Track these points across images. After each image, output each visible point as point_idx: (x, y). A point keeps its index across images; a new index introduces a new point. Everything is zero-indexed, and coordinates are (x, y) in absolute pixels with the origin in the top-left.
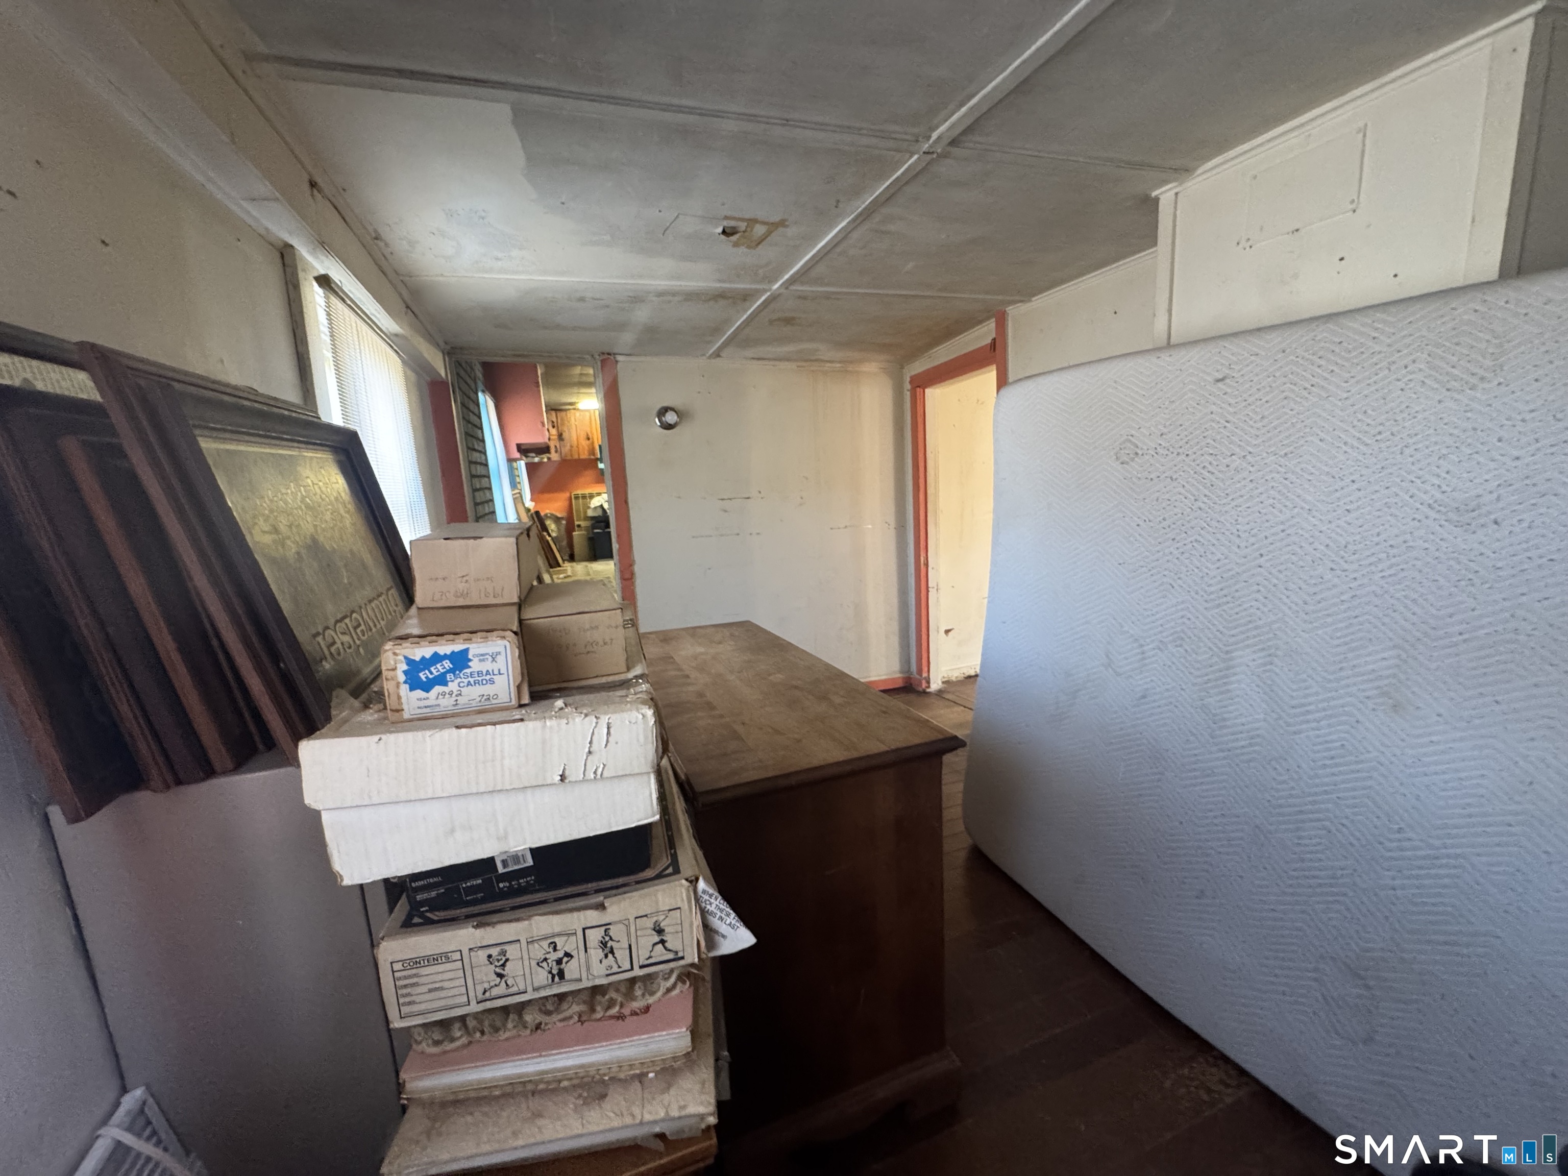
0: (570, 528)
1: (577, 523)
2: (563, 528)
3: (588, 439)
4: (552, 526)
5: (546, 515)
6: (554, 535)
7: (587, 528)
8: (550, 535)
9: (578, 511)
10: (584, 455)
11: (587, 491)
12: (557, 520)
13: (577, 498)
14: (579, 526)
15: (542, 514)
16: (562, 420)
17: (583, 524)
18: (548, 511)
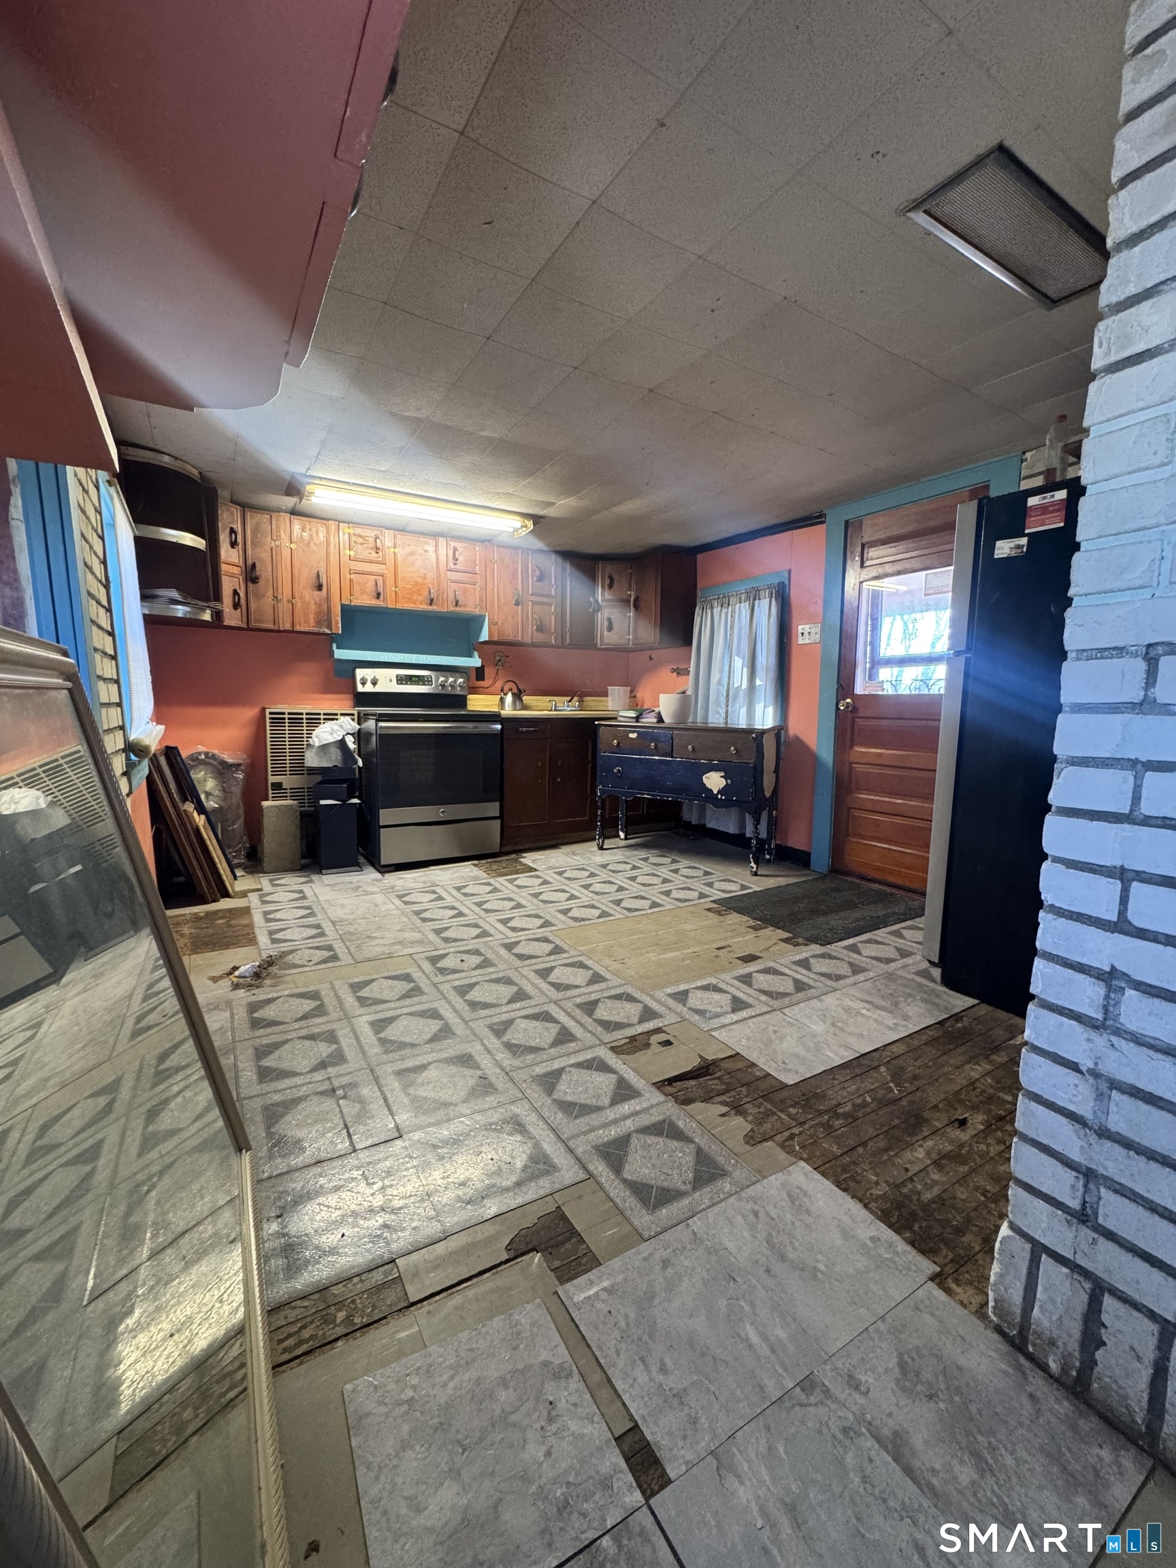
0: (255, 789)
1: (272, 779)
2: (237, 790)
3: (320, 587)
4: (206, 783)
5: (194, 758)
6: (211, 804)
7: (295, 793)
8: (201, 809)
9: (278, 752)
10: (307, 624)
11: (304, 708)
12: (222, 770)
13: (278, 720)
14: (277, 786)
15: (185, 754)
16: (256, 530)
17: (288, 781)
18: (201, 748)
